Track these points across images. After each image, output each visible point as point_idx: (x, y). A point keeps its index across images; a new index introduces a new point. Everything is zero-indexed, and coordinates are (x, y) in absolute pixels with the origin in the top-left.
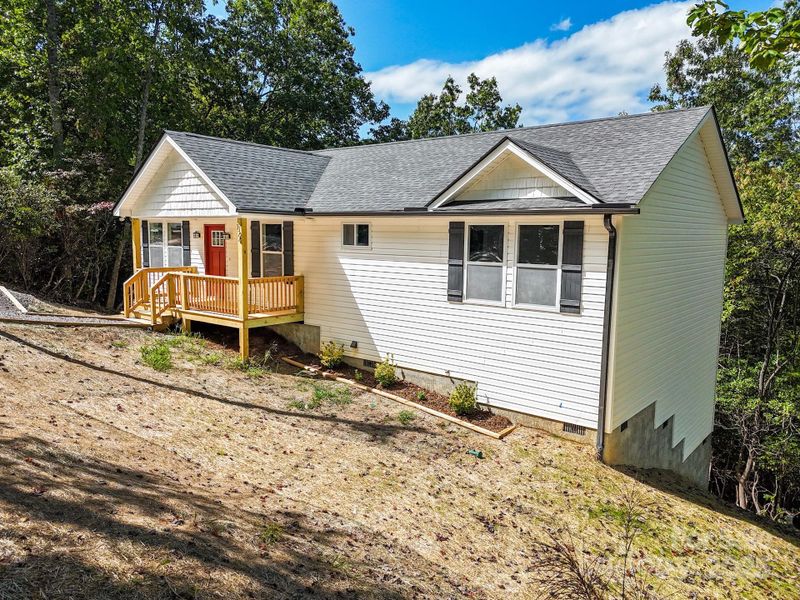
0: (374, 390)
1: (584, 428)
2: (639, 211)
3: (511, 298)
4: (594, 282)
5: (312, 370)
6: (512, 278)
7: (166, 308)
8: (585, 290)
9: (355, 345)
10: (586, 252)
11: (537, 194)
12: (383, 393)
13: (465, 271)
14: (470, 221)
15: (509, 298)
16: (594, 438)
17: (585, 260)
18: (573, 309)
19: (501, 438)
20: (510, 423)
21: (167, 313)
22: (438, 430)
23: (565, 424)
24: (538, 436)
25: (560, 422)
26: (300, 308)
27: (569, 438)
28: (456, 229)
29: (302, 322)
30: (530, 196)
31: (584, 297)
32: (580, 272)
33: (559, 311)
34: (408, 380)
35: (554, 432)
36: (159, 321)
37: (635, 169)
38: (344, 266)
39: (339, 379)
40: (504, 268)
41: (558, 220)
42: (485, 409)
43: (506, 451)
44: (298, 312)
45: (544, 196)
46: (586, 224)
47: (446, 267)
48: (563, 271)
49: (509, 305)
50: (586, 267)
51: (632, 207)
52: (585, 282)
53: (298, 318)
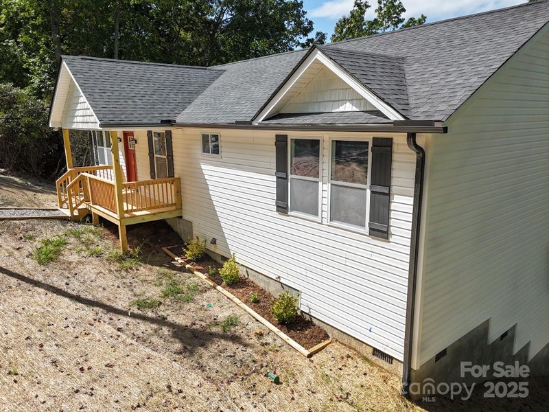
0: (219, 288)
1: (392, 358)
2: (445, 130)
3: (327, 215)
4: (402, 206)
5: (180, 261)
6: (327, 194)
7: (82, 202)
8: (393, 214)
9: (214, 242)
10: (394, 173)
11: (348, 107)
12: (225, 292)
13: (289, 184)
14: (293, 135)
15: (325, 215)
16: (400, 369)
17: (394, 182)
18: (381, 234)
19: (310, 356)
20: (327, 337)
21: (83, 206)
22: (254, 340)
23: (375, 349)
24: (348, 356)
25: (370, 346)
26: (179, 205)
27: (378, 363)
28: (281, 142)
29: (181, 217)
30: (342, 109)
31: (392, 222)
32: (389, 194)
33: (368, 234)
34: (251, 278)
35: (365, 355)
36: (76, 213)
37: (462, 73)
38: (204, 172)
39: (196, 273)
40: (320, 184)
41: (368, 137)
42: (308, 318)
43: (307, 376)
44: (177, 209)
45: (355, 109)
46: (394, 141)
47: (274, 179)
48: (372, 192)
49: (325, 221)
50: (394, 189)
51: (438, 125)
52: (393, 206)
53: (177, 214)
